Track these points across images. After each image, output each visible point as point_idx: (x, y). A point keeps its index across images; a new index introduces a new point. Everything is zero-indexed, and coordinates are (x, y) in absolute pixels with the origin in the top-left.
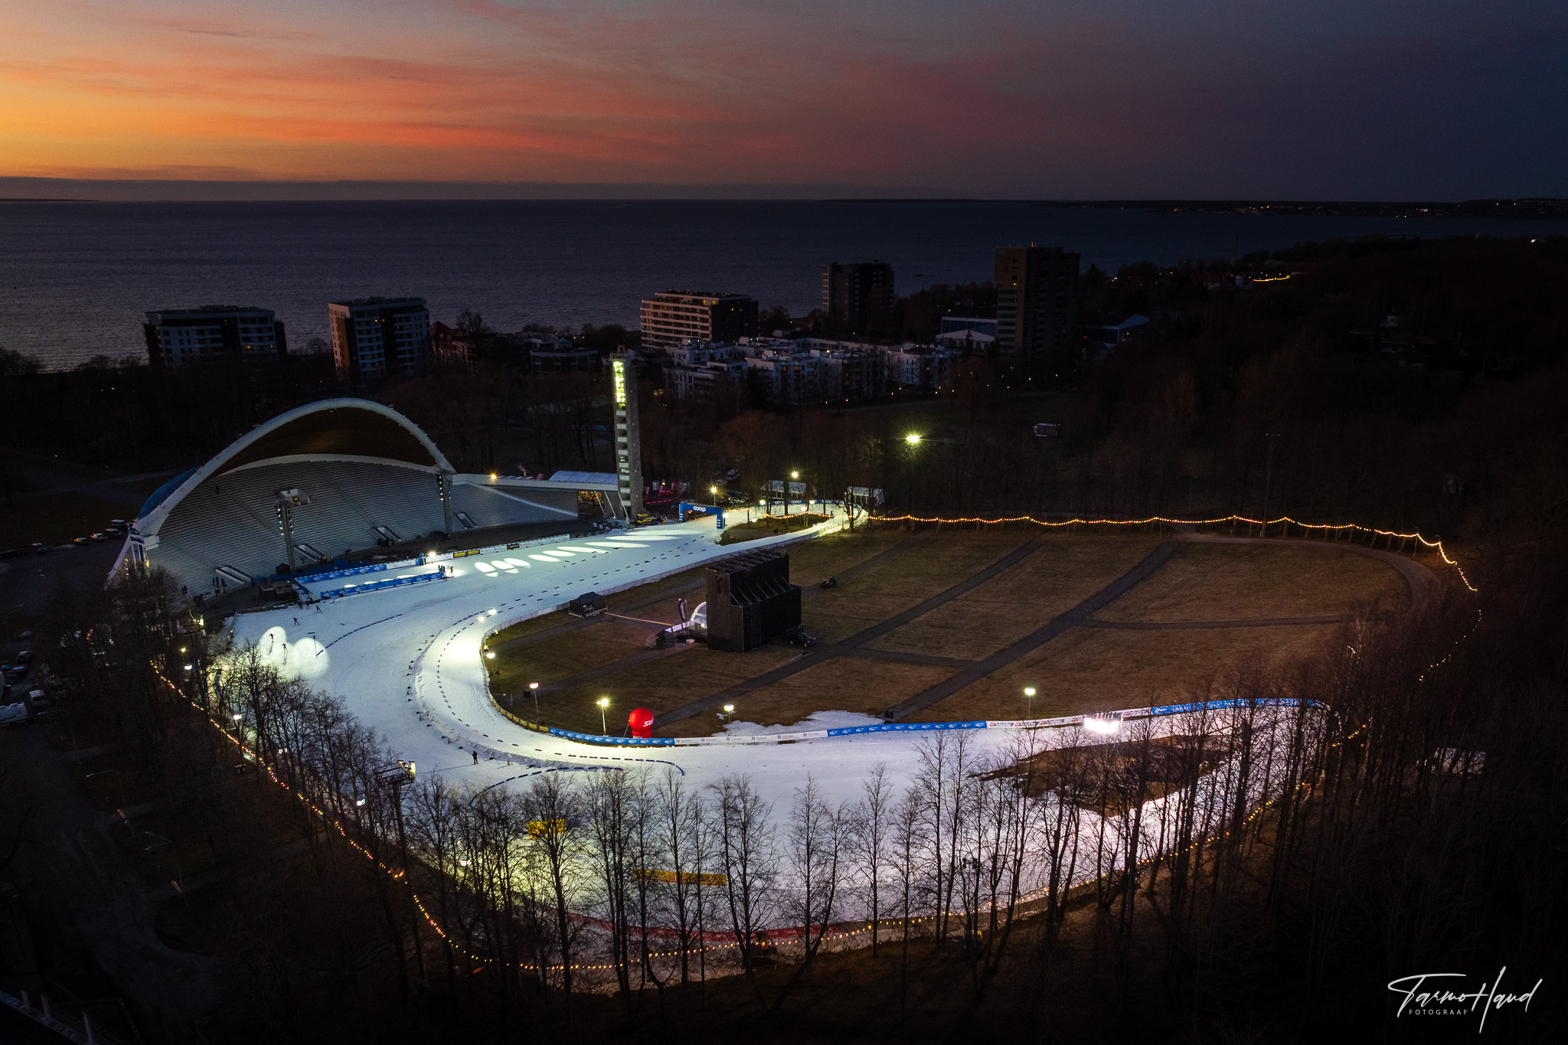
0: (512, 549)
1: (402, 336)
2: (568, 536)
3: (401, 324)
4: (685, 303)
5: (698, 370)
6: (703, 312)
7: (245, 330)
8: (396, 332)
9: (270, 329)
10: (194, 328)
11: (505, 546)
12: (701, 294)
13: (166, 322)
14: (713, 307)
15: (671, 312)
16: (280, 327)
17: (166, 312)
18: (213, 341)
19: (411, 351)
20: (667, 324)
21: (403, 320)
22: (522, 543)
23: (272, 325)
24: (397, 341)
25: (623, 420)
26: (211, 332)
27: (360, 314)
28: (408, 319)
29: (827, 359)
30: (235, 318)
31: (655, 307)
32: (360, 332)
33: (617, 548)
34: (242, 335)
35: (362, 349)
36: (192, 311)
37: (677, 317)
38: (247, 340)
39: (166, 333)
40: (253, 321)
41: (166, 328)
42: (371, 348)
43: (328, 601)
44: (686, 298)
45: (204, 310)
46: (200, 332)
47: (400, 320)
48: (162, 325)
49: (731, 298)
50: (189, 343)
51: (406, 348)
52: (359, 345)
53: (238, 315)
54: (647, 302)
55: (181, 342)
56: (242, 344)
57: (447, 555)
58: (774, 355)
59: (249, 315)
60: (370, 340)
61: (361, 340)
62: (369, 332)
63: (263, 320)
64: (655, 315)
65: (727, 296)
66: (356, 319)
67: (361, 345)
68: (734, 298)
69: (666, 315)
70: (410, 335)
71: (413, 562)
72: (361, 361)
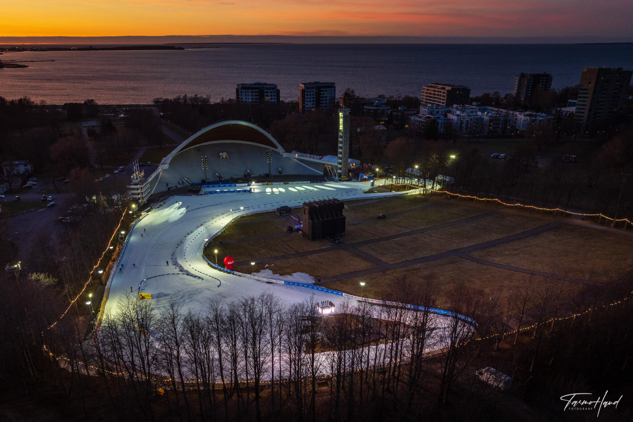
0: (286, 184)
1: (323, 97)
2: (309, 182)
3: (323, 93)
4: (438, 89)
5: (422, 118)
6: (444, 93)
7: (267, 92)
8: (321, 96)
9: (275, 92)
10: (250, 90)
11: (283, 183)
12: (446, 85)
13: (243, 88)
14: (448, 91)
15: (432, 92)
16: (278, 91)
17: (243, 84)
18: (256, 95)
19: (326, 103)
20: (430, 97)
21: (324, 91)
22: (290, 183)
23: (275, 91)
24: (321, 99)
25: (341, 137)
26: (256, 92)
27: (308, 88)
28: (326, 91)
29: (484, 116)
30: (264, 88)
31: (428, 90)
32: (307, 95)
33: (323, 189)
34: (265, 94)
35: (307, 101)
36: (251, 84)
37: (434, 94)
38: (267, 96)
39: (241, 92)
40: (270, 89)
41: (242, 90)
42: (310, 101)
43: (206, 195)
44: (440, 86)
45: (255, 84)
46: (252, 92)
47: (323, 91)
48: (241, 89)
49: (457, 87)
50: (248, 96)
51: (324, 102)
52: (306, 100)
53: (265, 86)
54: (425, 87)
55: (246, 95)
56: (265, 97)
57: (260, 183)
58: (460, 113)
59: (268, 86)
60: (310, 98)
61: (307, 98)
62: (310, 95)
63: (273, 89)
64: (427, 93)
65: (457, 86)
66: (306, 90)
67: (307, 100)
68: (460, 87)
69: (430, 93)
70: (326, 97)
71: (246, 184)
72: (306, 106)
